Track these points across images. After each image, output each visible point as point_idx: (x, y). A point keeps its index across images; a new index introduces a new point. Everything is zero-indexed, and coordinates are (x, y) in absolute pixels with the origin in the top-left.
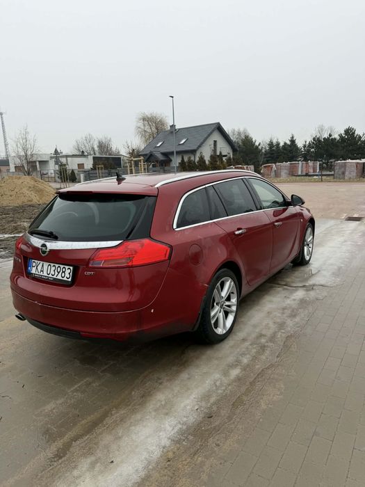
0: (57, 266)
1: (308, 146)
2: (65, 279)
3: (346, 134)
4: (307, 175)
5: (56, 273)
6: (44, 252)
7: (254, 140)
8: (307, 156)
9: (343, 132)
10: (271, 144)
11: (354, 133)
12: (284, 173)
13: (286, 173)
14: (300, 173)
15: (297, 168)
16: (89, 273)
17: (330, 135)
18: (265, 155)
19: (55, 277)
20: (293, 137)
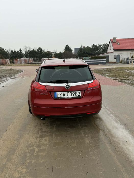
0: (72, 92)
1: (27, 53)
2: (78, 96)
3: (39, 49)
4: (31, 63)
5: (73, 95)
6: (68, 88)
7: (4, 49)
8: (26, 56)
9: (38, 49)
10: (12, 51)
11: (41, 49)
12: (23, 62)
13: (24, 62)
14: (28, 63)
15: (27, 60)
16: (89, 92)
17: (34, 49)
18: (11, 55)
19: (72, 96)
20: (20, 49)
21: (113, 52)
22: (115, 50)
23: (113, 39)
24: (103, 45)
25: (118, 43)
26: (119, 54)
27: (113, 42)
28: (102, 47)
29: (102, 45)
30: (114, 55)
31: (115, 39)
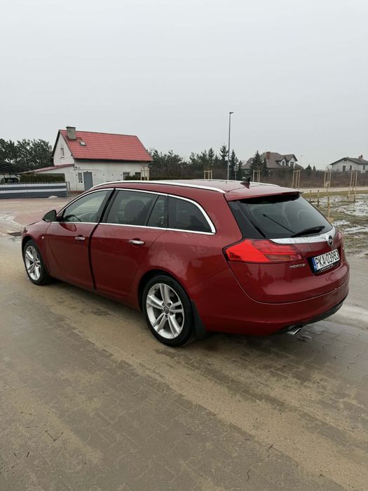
21: (73, 165)
22: (78, 160)
23: (66, 129)
24: (31, 145)
25: (83, 143)
26: (89, 171)
27: (68, 140)
28: (28, 148)
29: (29, 144)
30: (77, 172)
31: (72, 130)
